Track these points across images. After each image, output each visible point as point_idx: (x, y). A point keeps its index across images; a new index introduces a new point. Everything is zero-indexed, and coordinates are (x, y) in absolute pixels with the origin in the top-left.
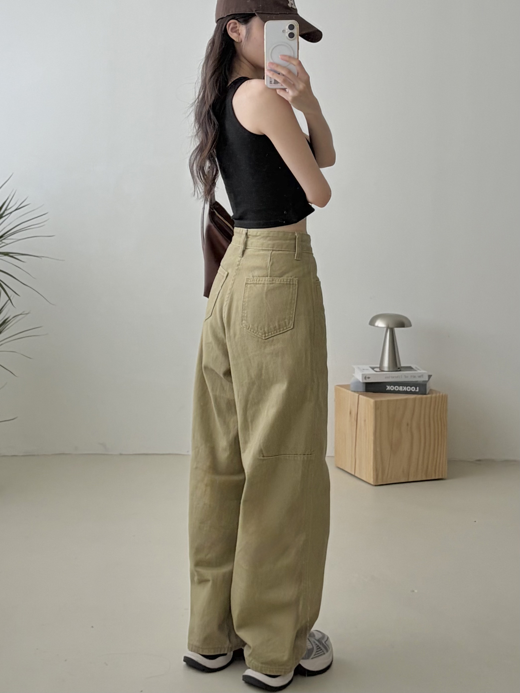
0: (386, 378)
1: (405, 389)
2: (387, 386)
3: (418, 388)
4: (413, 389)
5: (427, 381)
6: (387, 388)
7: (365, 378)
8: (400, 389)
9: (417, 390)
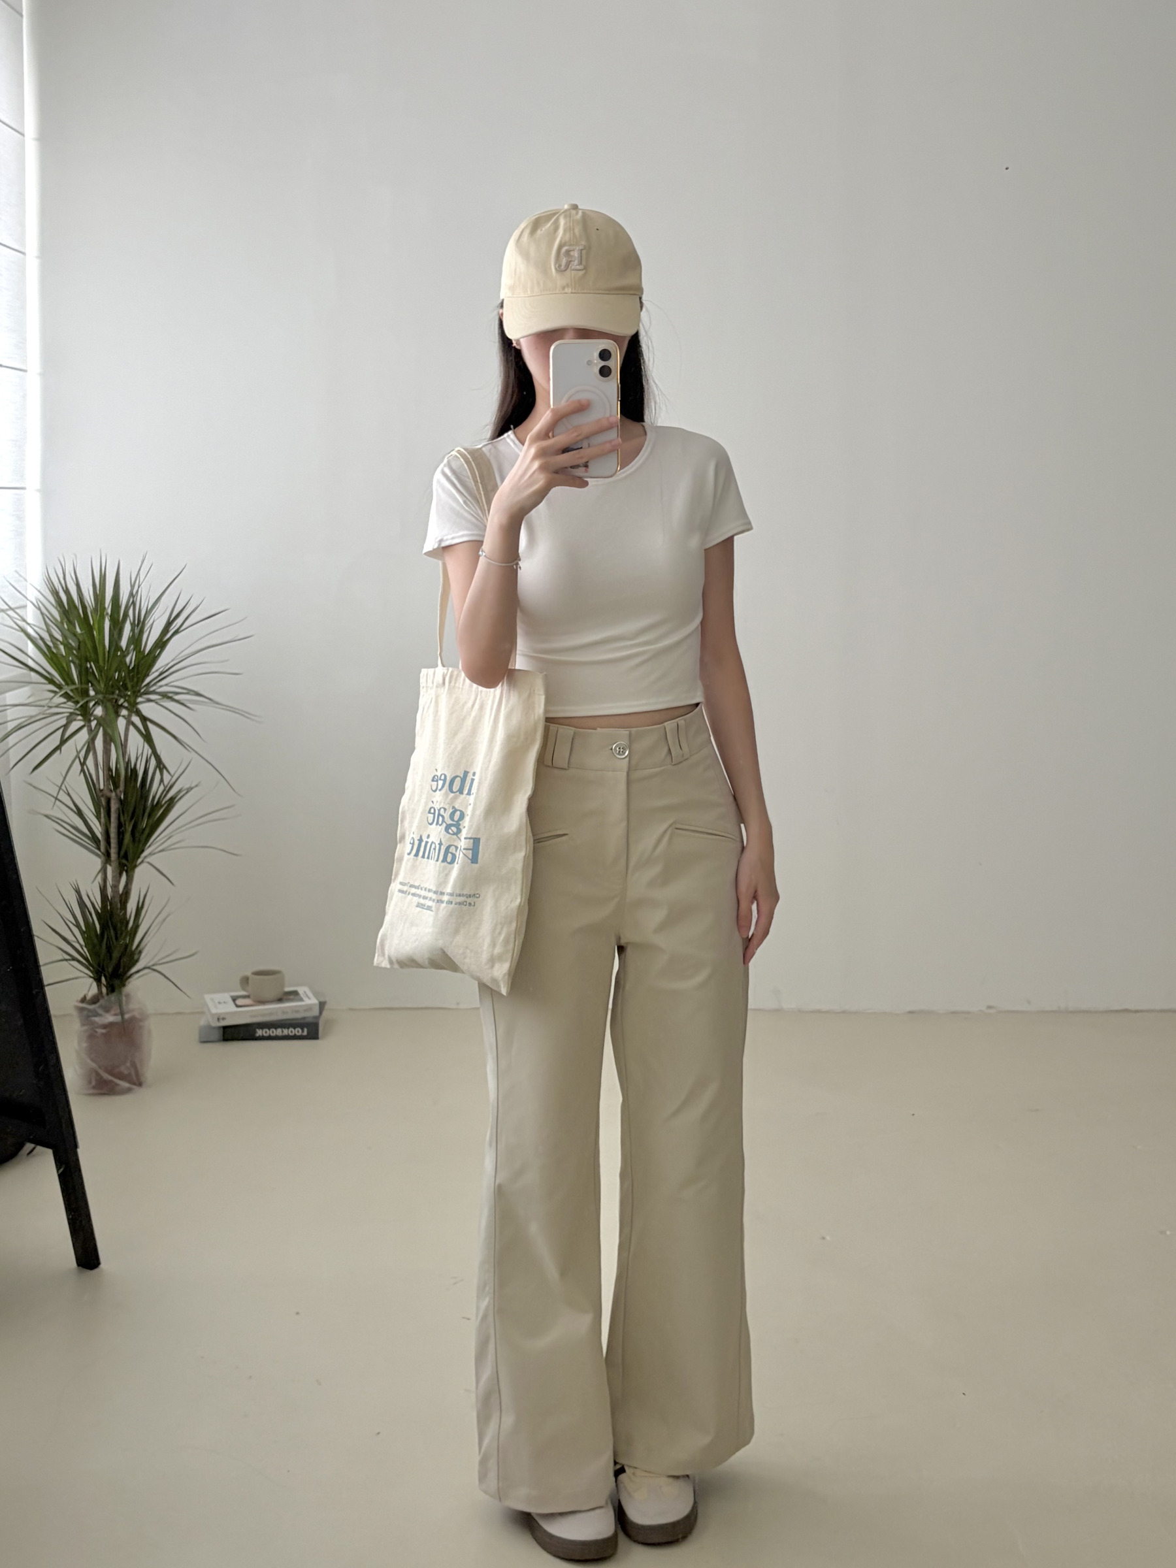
0: (251, 1016)
1: (286, 1032)
2: (257, 1030)
3: (306, 1030)
4: (298, 1031)
5: (317, 1018)
6: (255, 1032)
7: (218, 1019)
8: (278, 1034)
9: (305, 1033)
